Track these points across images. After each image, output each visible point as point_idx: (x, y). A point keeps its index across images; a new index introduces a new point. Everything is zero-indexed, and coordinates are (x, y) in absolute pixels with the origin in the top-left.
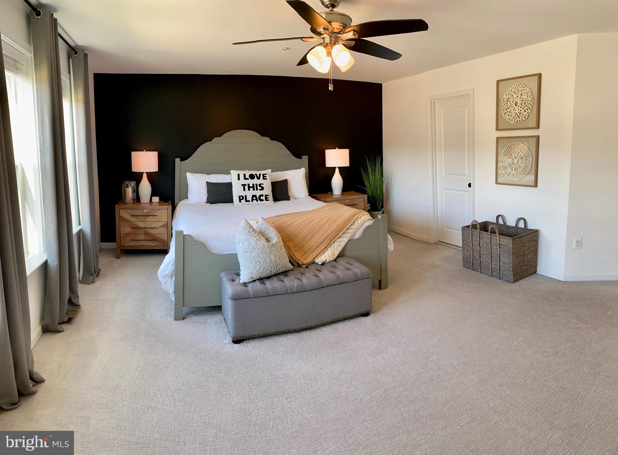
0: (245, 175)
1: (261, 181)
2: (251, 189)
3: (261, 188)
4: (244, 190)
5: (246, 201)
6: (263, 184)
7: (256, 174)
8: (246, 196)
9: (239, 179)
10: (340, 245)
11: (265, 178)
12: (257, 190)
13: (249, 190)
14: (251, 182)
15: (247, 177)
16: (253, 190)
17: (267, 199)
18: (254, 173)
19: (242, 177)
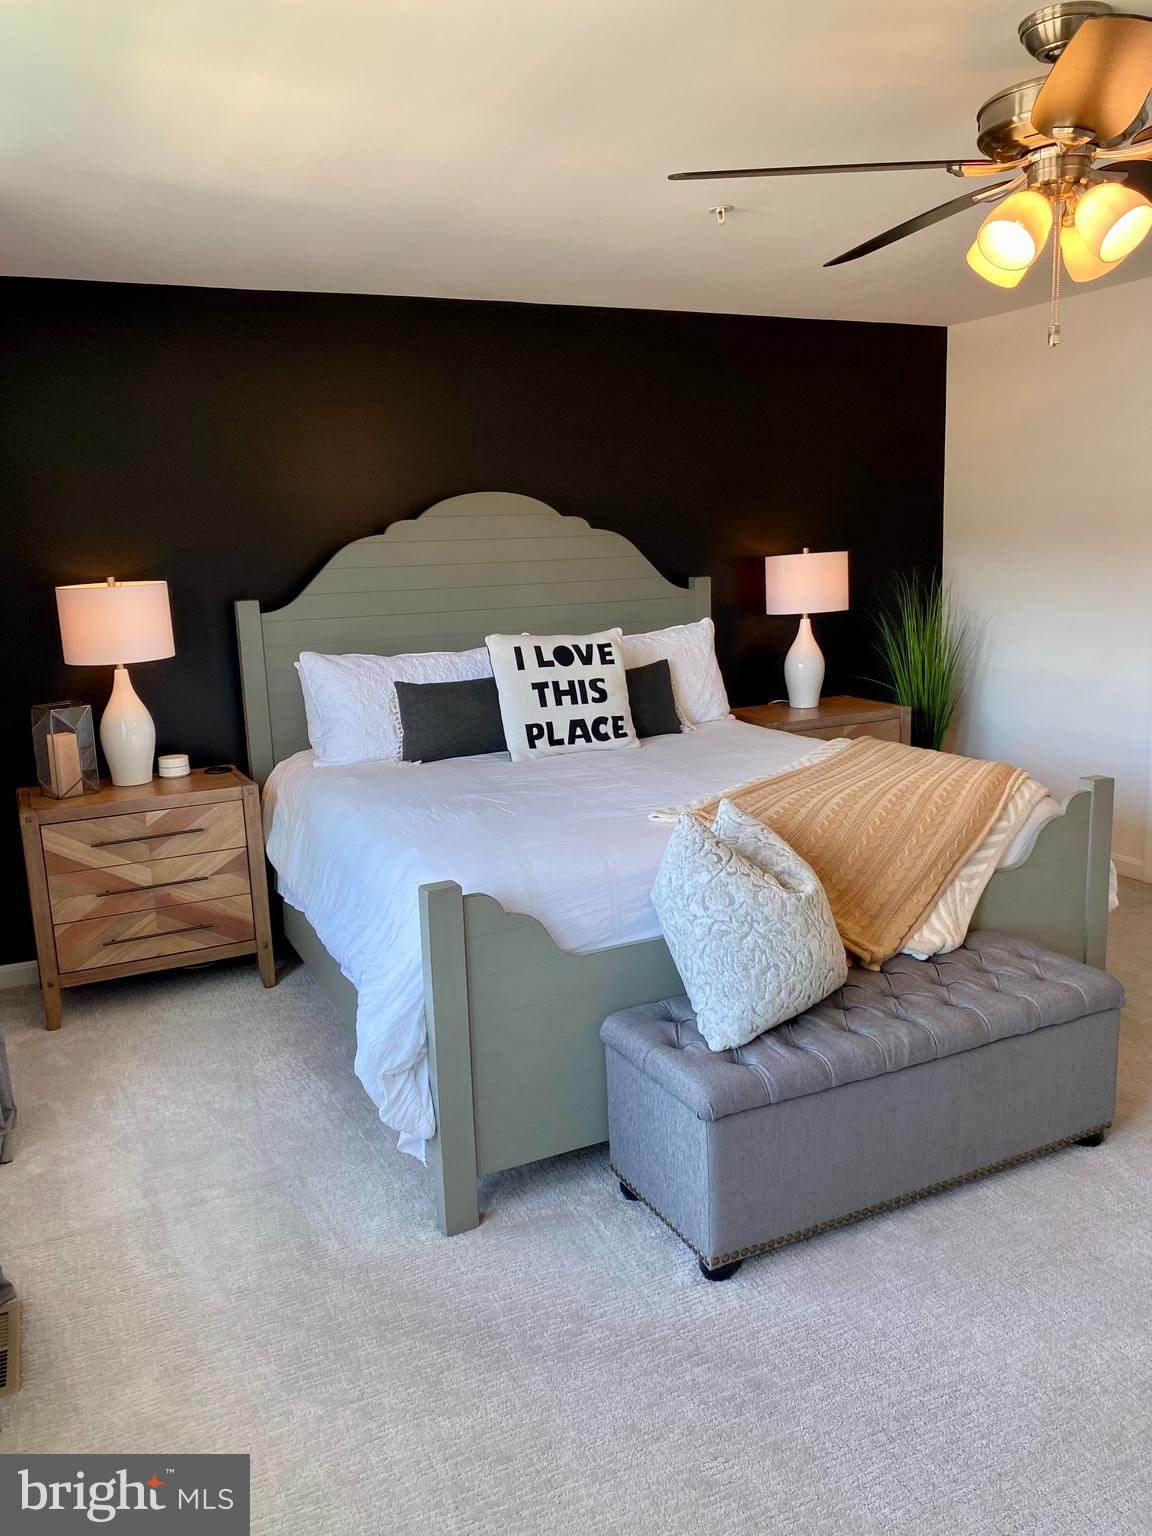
0: (538, 650)
1: (596, 669)
2: (566, 699)
3: (597, 696)
4: (543, 703)
5: (553, 742)
6: (602, 680)
7: (576, 648)
8: (550, 725)
9: (521, 666)
10: (969, 891)
11: (608, 658)
12: (585, 701)
13: (559, 702)
14: (563, 675)
15: (548, 656)
16: (573, 703)
17: (620, 732)
18: (568, 641)
19: (529, 658)
